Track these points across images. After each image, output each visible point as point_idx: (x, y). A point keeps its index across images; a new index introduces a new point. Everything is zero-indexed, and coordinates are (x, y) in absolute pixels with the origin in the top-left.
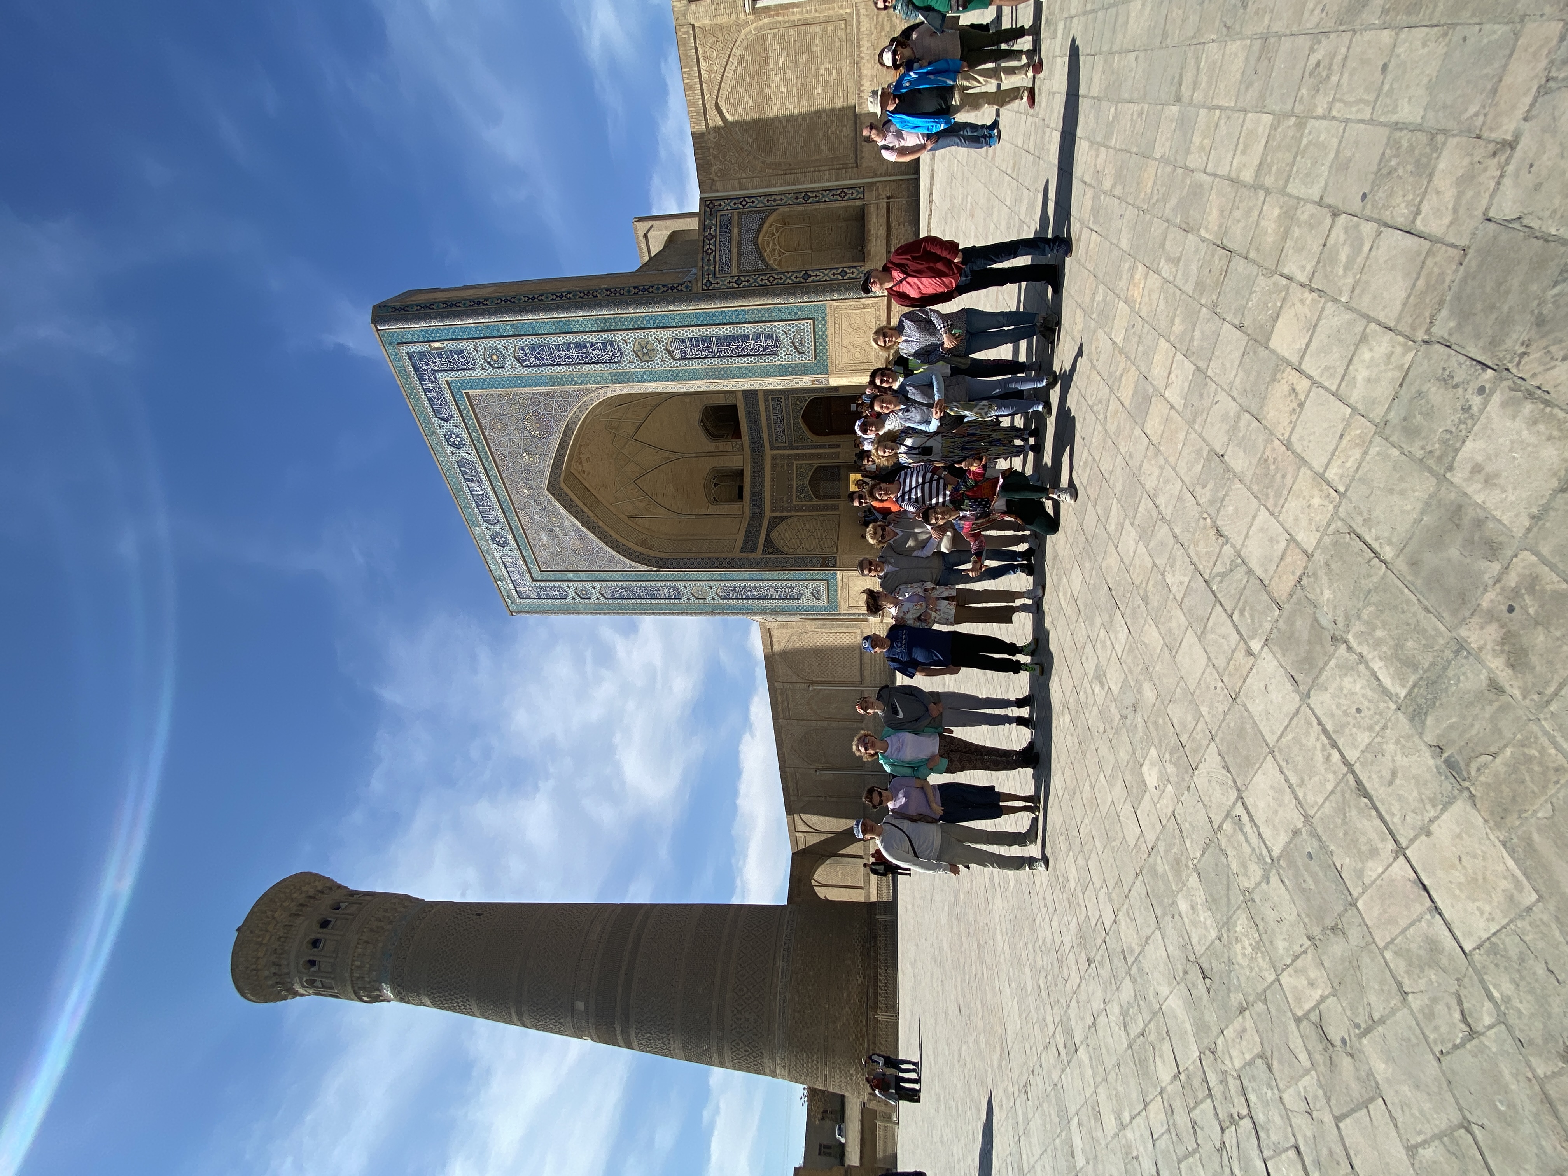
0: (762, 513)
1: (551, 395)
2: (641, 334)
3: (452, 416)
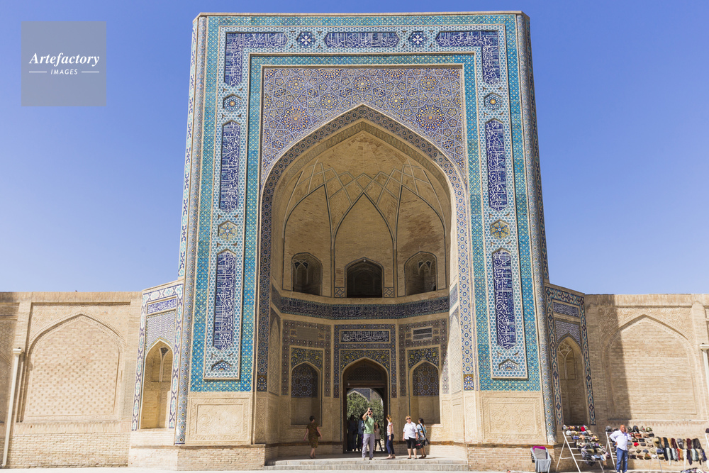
0: (284, 310)
2: (514, 229)
3: (440, 45)
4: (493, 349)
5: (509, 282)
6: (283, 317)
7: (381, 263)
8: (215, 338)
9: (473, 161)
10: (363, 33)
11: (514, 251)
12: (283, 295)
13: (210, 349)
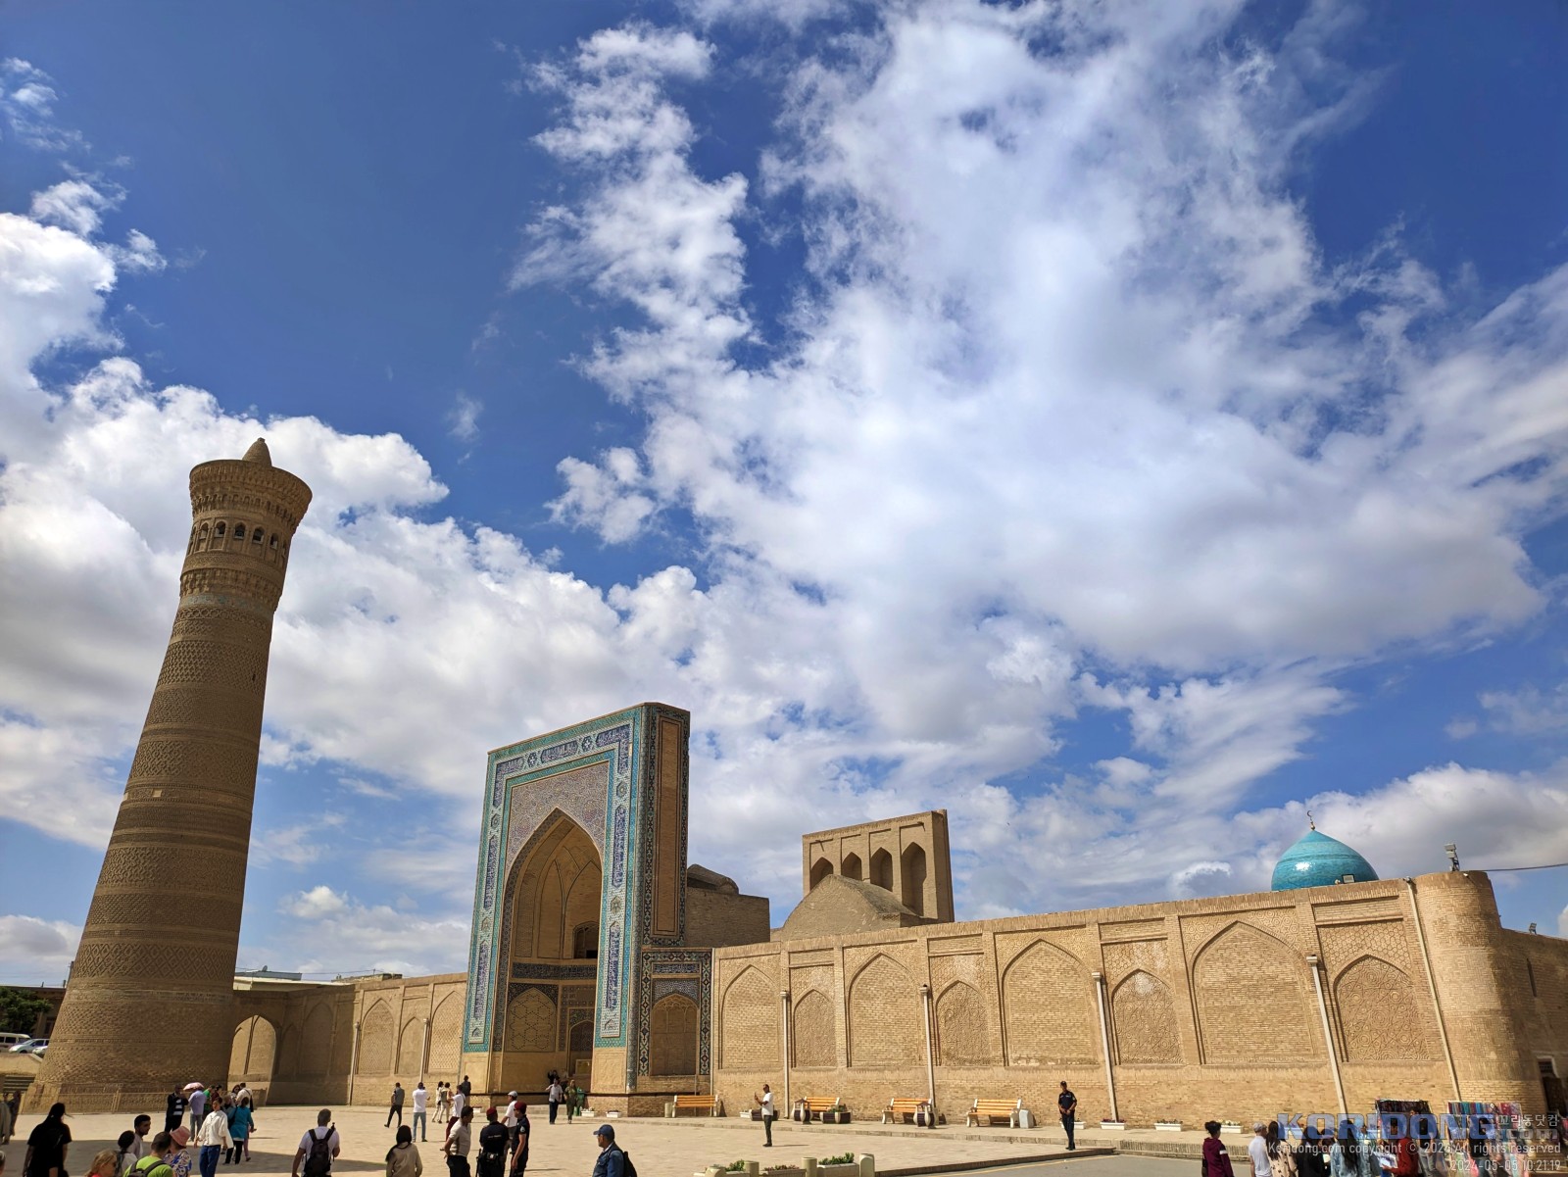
0: (563, 977)
1: (603, 826)
2: (623, 904)
3: (598, 746)
4: (605, 1010)
5: (618, 951)
6: (561, 983)
8: (476, 1010)
9: (608, 846)
10: (560, 746)
11: (622, 925)
12: (563, 963)
13: (473, 1020)
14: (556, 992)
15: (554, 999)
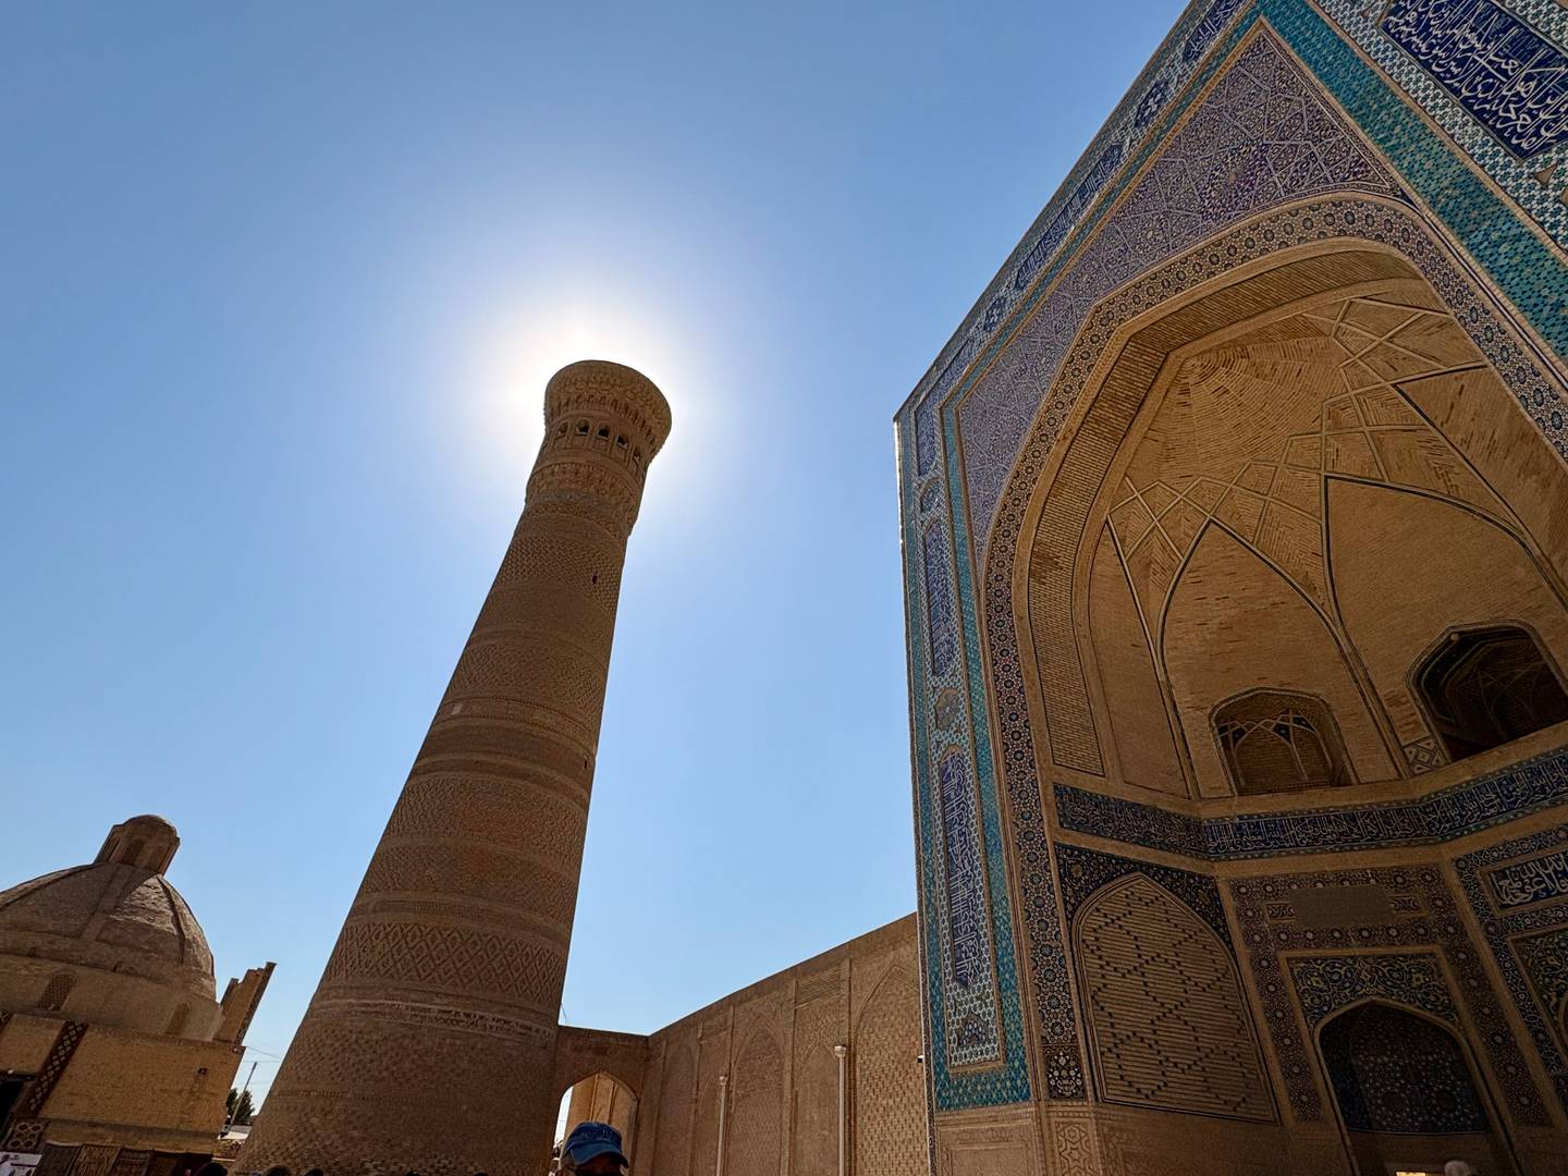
0: (1222, 853)
6: (1223, 873)
7: (1512, 615)
8: (957, 956)
12: (1208, 813)
13: (953, 990)
14: (1214, 895)
15: (1213, 914)
